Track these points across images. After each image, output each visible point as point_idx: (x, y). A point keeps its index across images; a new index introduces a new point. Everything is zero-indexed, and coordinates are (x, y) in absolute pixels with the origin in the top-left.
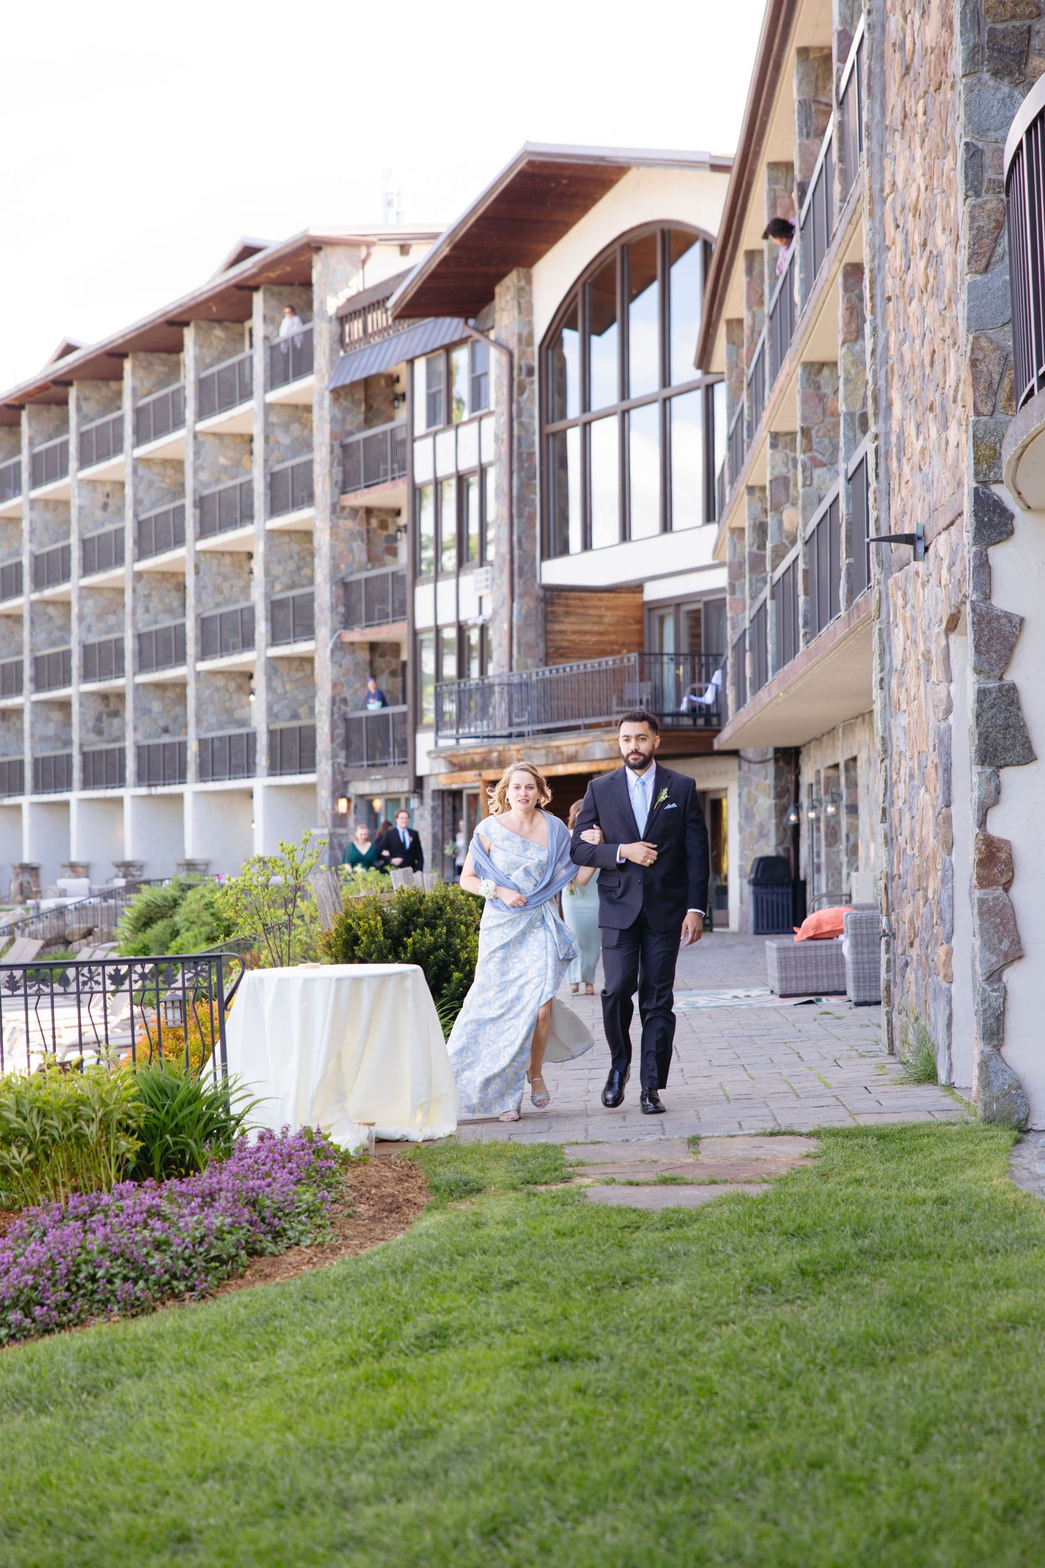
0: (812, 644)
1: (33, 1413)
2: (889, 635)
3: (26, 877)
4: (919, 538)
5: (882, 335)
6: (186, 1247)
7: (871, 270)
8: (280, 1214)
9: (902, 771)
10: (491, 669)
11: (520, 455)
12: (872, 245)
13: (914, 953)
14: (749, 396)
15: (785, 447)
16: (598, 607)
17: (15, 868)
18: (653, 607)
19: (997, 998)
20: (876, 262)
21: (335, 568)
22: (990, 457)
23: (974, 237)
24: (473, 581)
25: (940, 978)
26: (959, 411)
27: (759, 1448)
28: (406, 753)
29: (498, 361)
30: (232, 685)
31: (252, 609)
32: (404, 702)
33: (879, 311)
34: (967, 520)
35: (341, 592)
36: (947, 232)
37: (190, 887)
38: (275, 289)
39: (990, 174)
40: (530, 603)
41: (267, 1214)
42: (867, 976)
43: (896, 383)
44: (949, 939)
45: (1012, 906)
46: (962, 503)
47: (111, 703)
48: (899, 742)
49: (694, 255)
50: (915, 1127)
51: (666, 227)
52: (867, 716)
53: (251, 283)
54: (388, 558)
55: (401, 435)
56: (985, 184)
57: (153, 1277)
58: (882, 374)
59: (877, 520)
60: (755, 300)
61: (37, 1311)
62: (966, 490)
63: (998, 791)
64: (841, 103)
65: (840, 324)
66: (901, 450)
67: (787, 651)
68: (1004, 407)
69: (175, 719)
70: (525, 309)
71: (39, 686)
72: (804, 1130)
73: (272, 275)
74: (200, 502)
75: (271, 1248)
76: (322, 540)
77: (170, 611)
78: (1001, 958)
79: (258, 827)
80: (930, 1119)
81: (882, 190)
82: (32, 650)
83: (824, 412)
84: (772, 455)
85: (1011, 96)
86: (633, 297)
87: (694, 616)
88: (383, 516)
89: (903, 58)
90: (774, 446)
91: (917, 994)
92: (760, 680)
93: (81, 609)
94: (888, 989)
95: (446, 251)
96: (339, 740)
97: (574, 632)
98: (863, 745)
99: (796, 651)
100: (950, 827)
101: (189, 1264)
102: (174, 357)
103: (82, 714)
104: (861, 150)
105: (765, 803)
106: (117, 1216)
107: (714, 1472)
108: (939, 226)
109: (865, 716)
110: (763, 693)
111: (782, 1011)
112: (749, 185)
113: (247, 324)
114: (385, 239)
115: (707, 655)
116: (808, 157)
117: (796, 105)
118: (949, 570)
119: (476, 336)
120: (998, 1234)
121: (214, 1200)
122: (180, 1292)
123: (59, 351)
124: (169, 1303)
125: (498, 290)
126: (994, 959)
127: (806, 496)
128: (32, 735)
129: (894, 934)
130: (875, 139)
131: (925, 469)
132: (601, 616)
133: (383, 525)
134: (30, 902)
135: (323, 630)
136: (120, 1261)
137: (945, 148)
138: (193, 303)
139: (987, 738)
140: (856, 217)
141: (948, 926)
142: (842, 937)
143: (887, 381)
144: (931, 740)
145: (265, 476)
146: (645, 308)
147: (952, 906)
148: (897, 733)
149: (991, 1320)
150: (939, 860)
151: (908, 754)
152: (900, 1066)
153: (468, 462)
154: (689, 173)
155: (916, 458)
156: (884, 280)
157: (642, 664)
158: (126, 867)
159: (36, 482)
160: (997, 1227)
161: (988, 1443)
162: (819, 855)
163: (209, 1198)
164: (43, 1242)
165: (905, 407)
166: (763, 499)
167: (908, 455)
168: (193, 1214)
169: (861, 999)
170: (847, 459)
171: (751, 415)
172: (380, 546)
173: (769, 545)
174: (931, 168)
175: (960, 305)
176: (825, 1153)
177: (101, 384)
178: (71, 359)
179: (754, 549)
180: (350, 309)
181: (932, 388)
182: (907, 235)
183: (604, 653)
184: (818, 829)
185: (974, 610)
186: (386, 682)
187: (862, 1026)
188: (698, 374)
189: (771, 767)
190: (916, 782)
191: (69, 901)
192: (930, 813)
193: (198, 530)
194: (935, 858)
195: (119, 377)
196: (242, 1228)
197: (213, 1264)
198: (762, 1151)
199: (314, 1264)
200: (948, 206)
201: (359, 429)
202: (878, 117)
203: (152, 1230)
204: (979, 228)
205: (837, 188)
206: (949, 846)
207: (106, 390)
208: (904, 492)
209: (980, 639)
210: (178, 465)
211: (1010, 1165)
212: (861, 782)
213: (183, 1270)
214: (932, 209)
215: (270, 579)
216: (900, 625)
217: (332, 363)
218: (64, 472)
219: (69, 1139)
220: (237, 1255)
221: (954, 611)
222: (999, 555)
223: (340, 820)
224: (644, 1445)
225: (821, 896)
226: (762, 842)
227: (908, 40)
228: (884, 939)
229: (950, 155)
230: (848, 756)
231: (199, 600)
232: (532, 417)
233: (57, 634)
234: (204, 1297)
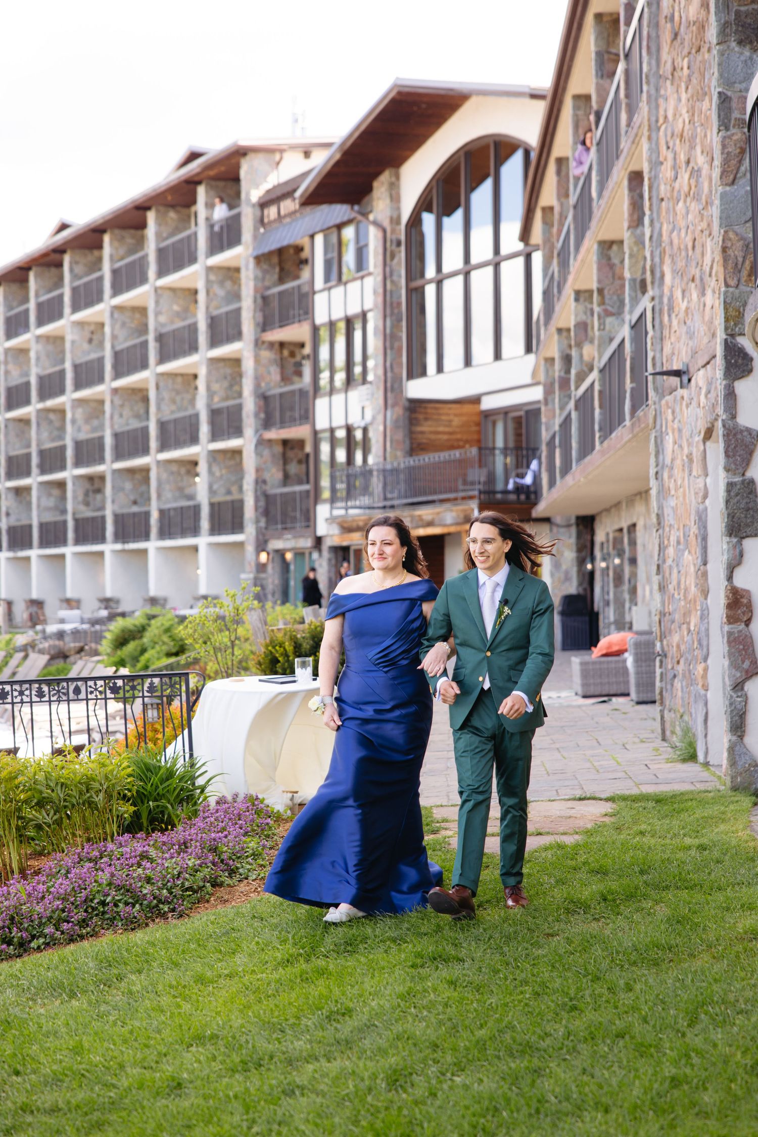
0: (606, 443)
1: (67, 999)
2: (662, 441)
3: (34, 609)
4: (684, 373)
5: (657, 225)
6: (168, 881)
7: (649, 179)
8: (234, 857)
9: (672, 539)
10: (371, 460)
11: (392, 304)
12: (650, 161)
13: (680, 668)
14: (559, 263)
15: (585, 300)
16: (448, 415)
17: (26, 601)
18: (488, 415)
19: (740, 702)
20: (653, 173)
21: (257, 386)
22: (736, 316)
23: (725, 159)
24: (357, 395)
25: (700, 686)
26: (713, 283)
27: (579, 1024)
28: (309, 519)
29: (376, 236)
30: (183, 470)
31: (197, 416)
32: (308, 482)
33: (655, 208)
34: (719, 361)
35: (262, 403)
36: (705, 154)
37: (154, 617)
38: (213, 183)
39: (736, 114)
40: (399, 411)
41: (224, 856)
42: (645, 682)
43: (668, 261)
44: (705, 659)
45: (751, 637)
46: (715, 349)
47: (95, 484)
48: (669, 518)
49: (517, 159)
50: (682, 794)
51: (497, 139)
52: (644, 495)
53: (196, 179)
54: (296, 379)
55: (306, 289)
56: (733, 122)
57: (145, 902)
58: (657, 253)
59: (654, 359)
60: (563, 193)
61: (65, 926)
62: (718, 340)
63: (741, 555)
64: (627, 56)
65: (626, 215)
66: (671, 309)
67: (587, 448)
68: (746, 281)
69: (142, 494)
70: (395, 198)
71: (43, 470)
72: (603, 796)
73: (212, 173)
74: (160, 338)
75: (228, 881)
76: (248, 365)
77: (137, 416)
78: (743, 673)
79: (202, 572)
80: (692, 788)
81: (657, 121)
82: (38, 445)
83: (613, 277)
84: (576, 307)
85: (751, 58)
86: (473, 189)
87: (518, 421)
88: (292, 348)
89: (673, 27)
90: (577, 300)
91: (682, 698)
92: (566, 469)
93: (73, 415)
94: (661, 693)
95: (338, 156)
96: (261, 510)
97: (431, 432)
98: (641, 516)
99: (593, 448)
100: (707, 579)
101: (171, 893)
102: (139, 232)
103: (74, 491)
104: (642, 91)
105: (569, 555)
106: (119, 859)
107: (548, 1041)
108: (698, 149)
109: (643, 494)
110: (569, 479)
111: (584, 708)
112: (559, 111)
113: (193, 209)
114: (293, 147)
115: (527, 449)
116: (602, 94)
117: (593, 55)
118: (706, 396)
119: (359, 217)
120: (743, 871)
121: (187, 847)
122: (165, 912)
123: (57, 228)
124: (157, 920)
125: (376, 184)
126: (738, 674)
127: (600, 337)
128: (39, 506)
129: (665, 656)
130: (652, 85)
131: (688, 322)
132: (450, 421)
133: (292, 355)
134: (39, 627)
135: (249, 431)
136: (122, 891)
137: (701, 94)
138: (154, 194)
139: (733, 517)
140: (638, 138)
141: (705, 650)
142: (626, 655)
143: (661, 259)
144: (693, 518)
145: (207, 319)
146: (482, 197)
147: (708, 636)
148: (667, 511)
149: (739, 933)
150: (698, 603)
151: (676, 526)
152: (669, 749)
153: (354, 309)
154: (514, 100)
155: (682, 315)
156: (659, 186)
157: (480, 455)
158: (107, 602)
159: (40, 323)
160: (742, 865)
161: (740, 1020)
162: (608, 593)
163: (184, 846)
164: (67, 877)
165: (674, 278)
166: (569, 338)
167: (676, 312)
168: (172, 858)
169: (641, 700)
170: (631, 312)
171: (559, 277)
172: (290, 369)
173: (573, 372)
174: (693, 107)
175: (714, 208)
176: (618, 813)
177: (87, 251)
178: (65, 234)
179: (562, 374)
180: (268, 198)
181: (694, 264)
182: (675, 154)
183: (452, 447)
184: (608, 575)
185: (724, 426)
186: (293, 468)
187: (642, 719)
188: (520, 246)
189: (573, 530)
190: (681, 547)
191: (68, 627)
192: (692, 569)
193: (158, 357)
194: (695, 602)
195: (100, 247)
196: (208, 867)
197: (188, 893)
198: (573, 811)
199: (258, 892)
200: (706, 136)
201: (275, 285)
202: (654, 68)
203: (144, 869)
204: (728, 153)
205: (624, 117)
206: (705, 593)
207: (91, 257)
208: (673, 339)
209: (729, 446)
210: (143, 311)
211: (750, 822)
212: (639, 542)
213: (166, 897)
214: (693, 137)
215: (211, 393)
216: (670, 434)
217: (255, 237)
218: (60, 315)
219: (84, 804)
220: (204, 886)
221: (709, 425)
222: (741, 387)
223: (261, 568)
224: (499, 1021)
225: (610, 624)
226: (567, 584)
227: (677, 15)
228: (658, 659)
229: (707, 98)
230: (629, 522)
231: (159, 409)
232: (400, 276)
233: (56, 433)
234: (181, 916)
